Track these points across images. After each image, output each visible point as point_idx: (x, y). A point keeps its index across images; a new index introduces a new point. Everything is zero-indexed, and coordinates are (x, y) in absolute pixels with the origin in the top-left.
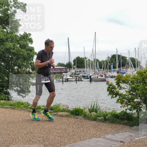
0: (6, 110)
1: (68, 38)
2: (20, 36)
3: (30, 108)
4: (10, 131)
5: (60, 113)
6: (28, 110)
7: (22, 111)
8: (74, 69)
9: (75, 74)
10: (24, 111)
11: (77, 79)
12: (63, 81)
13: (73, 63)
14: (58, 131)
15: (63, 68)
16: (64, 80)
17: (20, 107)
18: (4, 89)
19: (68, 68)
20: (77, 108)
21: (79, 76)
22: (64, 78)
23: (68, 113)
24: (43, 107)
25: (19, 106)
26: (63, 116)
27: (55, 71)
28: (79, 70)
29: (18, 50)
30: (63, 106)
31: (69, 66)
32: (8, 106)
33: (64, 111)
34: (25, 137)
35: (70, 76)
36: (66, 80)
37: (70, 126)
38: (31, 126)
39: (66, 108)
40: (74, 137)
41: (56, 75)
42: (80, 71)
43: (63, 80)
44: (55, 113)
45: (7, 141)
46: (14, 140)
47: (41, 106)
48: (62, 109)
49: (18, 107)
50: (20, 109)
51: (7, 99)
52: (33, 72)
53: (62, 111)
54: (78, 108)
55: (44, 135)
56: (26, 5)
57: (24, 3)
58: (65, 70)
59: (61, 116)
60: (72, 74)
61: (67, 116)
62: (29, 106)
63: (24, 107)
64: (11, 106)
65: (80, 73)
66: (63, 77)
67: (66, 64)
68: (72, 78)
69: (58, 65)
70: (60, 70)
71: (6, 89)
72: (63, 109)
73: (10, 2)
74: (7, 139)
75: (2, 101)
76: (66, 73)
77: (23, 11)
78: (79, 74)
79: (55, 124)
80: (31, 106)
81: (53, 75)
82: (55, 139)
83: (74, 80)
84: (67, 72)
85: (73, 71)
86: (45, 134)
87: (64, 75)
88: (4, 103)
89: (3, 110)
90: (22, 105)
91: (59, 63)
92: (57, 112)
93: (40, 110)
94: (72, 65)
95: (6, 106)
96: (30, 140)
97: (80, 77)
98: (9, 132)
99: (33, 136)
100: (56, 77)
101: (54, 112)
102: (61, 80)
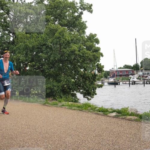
0: (74, 111)
1: (136, 39)
2: (86, 38)
3: (97, 110)
4: (80, 133)
5: (129, 117)
6: (96, 112)
7: (89, 113)
8: (141, 71)
9: (143, 76)
10: (91, 113)
11: (145, 82)
12: (129, 84)
13: (140, 65)
14: (128, 135)
15: (129, 71)
16: (131, 83)
17: (88, 109)
18: (71, 91)
19: (134, 70)
20: (147, 112)
21: (147, 78)
22: (131, 80)
23: (137, 117)
24: (111, 110)
25: (87, 107)
26: (132, 120)
27: (121, 74)
28: (146, 72)
29: (84, 52)
30: (131, 109)
31: (136, 68)
32: (76, 108)
33: (132, 115)
34: (94, 140)
35: (137, 79)
36: (133, 83)
37: (140, 131)
38: (99, 128)
39: (135, 112)
40: (145, 142)
41: (122, 77)
42: (148, 74)
43: (129, 82)
44: (124, 117)
45: (77, 142)
46: (84, 141)
47: (108, 109)
48: (130, 112)
49: (85, 109)
50: (87, 111)
51: (74, 101)
52: (98, 75)
53: (130, 115)
54: (149, 112)
55: (113, 139)
56: (92, 5)
57: (90, 4)
58: (131, 72)
59: (129, 120)
60: (140, 76)
61: (136, 120)
62: (97, 109)
63: (92, 109)
64: (79, 108)
65: (148, 75)
66: (129, 80)
67: (132, 66)
68: (139, 80)
69: (124, 67)
70: (127, 72)
71: (73, 91)
72: (132, 112)
73: (76, 4)
74: (76, 140)
75: (69, 103)
76: (132, 75)
77: (89, 12)
78: (147, 77)
79: (123, 128)
80: (98, 108)
81: (119, 77)
82: (125, 143)
83: (142, 82)
84: (134, 75)
85: (141, 73)
86: (115, 137)
87: (130, 78)
88: (72, 105)
89: (71, 111)
90: (89, 107)
91: (125, 65)
92: (125, 116)
93: (107, 112)
94: (140, 67)
95: (74, 108)
96: (99, 143)
97: (148, 80)
98: (78, 133)
99: (102, 139)
100: (122, 80)
101: (122, 115)
102: (128, 83)
